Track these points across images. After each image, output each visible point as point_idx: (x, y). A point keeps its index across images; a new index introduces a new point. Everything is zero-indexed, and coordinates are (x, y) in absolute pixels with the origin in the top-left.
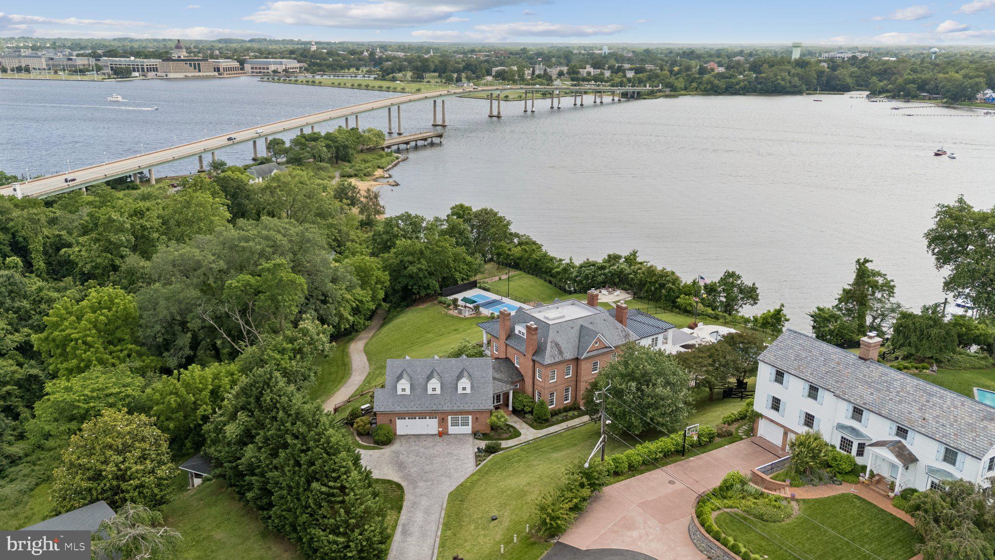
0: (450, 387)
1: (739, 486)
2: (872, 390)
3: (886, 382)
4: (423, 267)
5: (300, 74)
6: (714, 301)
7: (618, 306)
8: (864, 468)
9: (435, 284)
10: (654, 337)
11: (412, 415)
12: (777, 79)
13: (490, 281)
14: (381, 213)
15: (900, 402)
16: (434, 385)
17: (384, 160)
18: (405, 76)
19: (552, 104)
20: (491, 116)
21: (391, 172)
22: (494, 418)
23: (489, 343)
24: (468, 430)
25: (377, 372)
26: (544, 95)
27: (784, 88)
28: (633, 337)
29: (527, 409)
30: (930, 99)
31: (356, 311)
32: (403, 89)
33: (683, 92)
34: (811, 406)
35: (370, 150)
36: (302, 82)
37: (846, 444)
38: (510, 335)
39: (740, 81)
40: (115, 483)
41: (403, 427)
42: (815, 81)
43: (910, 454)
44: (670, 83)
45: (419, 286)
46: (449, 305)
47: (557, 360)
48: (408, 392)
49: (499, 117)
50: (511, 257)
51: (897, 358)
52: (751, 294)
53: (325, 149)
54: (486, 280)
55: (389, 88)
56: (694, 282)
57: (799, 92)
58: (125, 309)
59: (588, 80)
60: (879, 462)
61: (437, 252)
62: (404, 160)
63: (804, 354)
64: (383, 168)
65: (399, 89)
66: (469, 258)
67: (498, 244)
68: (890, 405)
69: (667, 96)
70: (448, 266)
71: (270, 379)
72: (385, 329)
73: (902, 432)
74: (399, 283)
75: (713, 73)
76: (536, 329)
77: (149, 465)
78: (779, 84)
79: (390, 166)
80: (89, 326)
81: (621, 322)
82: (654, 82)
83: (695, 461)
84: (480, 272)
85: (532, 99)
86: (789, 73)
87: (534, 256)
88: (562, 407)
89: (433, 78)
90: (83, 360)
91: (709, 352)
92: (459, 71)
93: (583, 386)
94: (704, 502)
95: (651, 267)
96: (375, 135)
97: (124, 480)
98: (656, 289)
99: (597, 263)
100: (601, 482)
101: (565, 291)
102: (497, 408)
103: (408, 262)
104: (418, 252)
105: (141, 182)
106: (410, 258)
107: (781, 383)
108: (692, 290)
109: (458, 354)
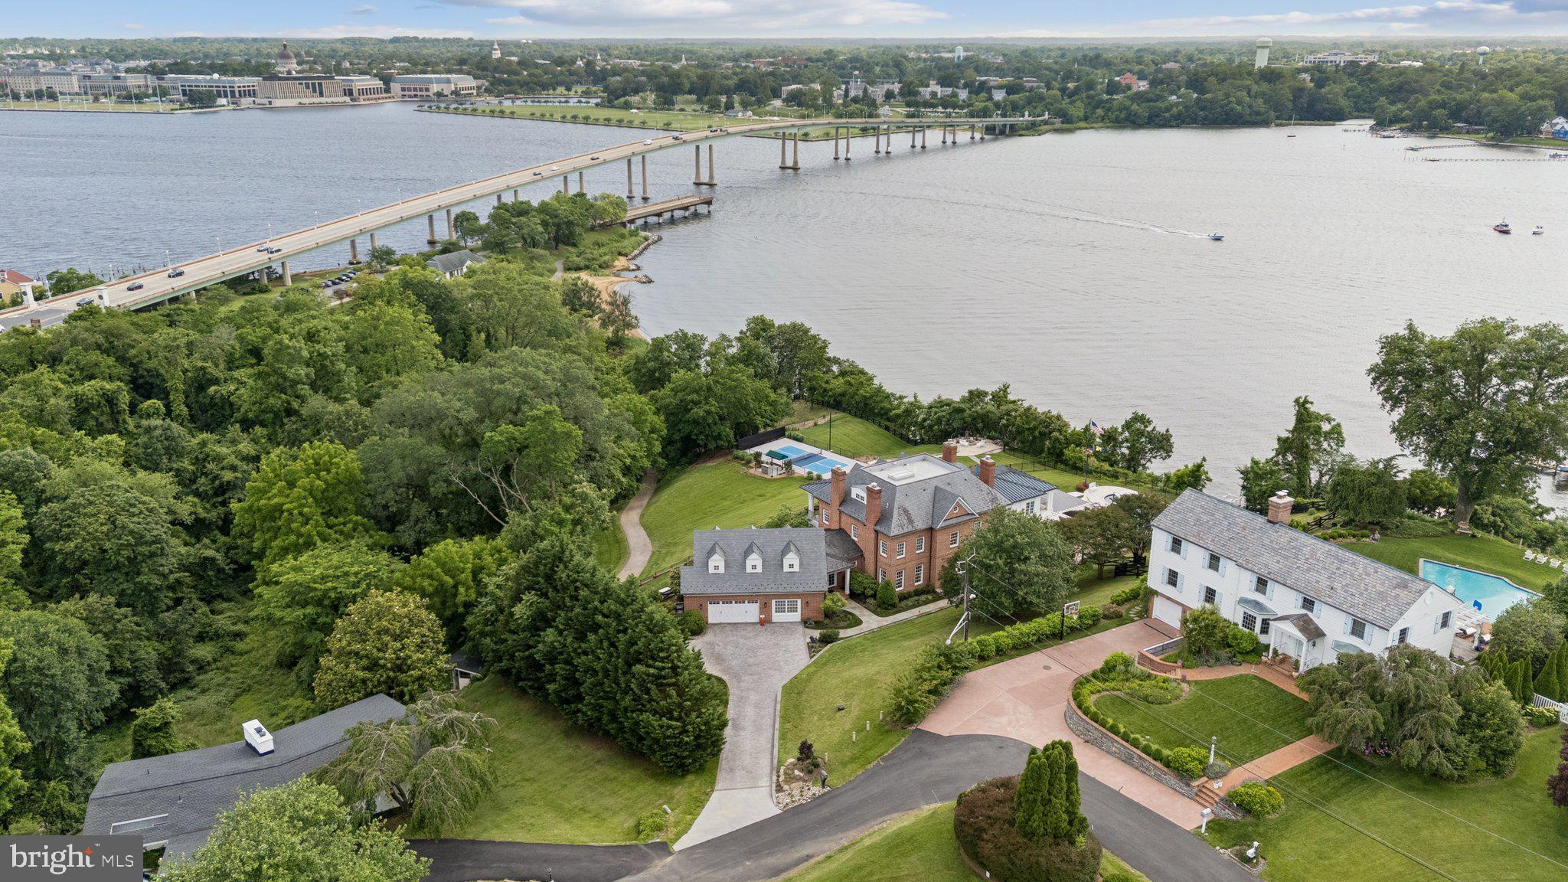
0: (774, 564)
1: (1122, 667)
2: (1278, 558)
3: (1294, 548)
4: (713, 409)
5: (478, 99)
6: (1113, 454)
7: (982, 462)
8: (1267, 647)
9: (727, 430)
10: (1030, 501)
11: (727, 599)
12: (1230, 102)
13: (802, 427)
14: (633, 327)
15: (1308, 570)
16: (754, 562)
17: (626, 242)
18: (645, 100)
19: (878, 147)
20: (783, 168)
21: (637, 261)
22: (828, 602)
23: (816, 509)
24: (796, 617)
25: (664, 551)
26: (864, 132)
27: (1240, 116)
28: (1003, 501)
29: (869, 592)
30: (1468, 132)
31: (627, 470)
32: (644, 123)
33: (1082, 124)
34: (1211, 579)
35: (604, 227)
36: (484, 111)
37: (1249, 621)
38: (845, 499)
39: (1172, 106)
40: (391, 674)
41: (716, 613)
42: (1290, 105)
43: (1317, 628)
44: (1061, 109)
45: (707, 436)
46: (749, 462)
47: (906, 530)
48: (722, 570)
49: (795, 168)
50: (830, 393)
51: (1335, 525)
52: (1163, 444)
53: (540, 229)
54: (797, 426)
55: (620, 121)
56: (1087, 429)
57: (1264, 123)
58: (347, 470)
59: (933, 106)
60: (1285, 640)
61: (730, 388)
62: (655, 242)
63: (1205, 518)
64: (626, 255)
65: (636, 123)
66: (773, 396)
67: (810, 374)
68: (1297, 574)
69: (1056, 131)
70: (746, 408)
71: (563, 552)
72: (666, 495)
73: (1308, 603)
74: (679, 430)
75: (1129, 93)
76: (880, 491)
77: (429, 653)
78: (1232, 110)
79: (636, 252)
80: (303, 494)
81: (986, 482)
82: (1035, 108)
83: (1074, 645)
84: (787, 414)
85: (847, 138)
86: (1249, 93)
87: (862, 392)
88: (912, 589)
89: (688, 102)
90: (302, 535)
91: (1097, 518)
92: (728, 92)
93: (939, 564)
94: (1081, 683)
95: (1029, 409)
96: (611, 203)
97: (403, 672)
98: (1034, 437)
99: (953, 402)
100: (963, 664)
101: (909, 441)
102: (831, 591)
103: (692, 401)
104: (705, 388)
105: (270, 280)
106: (695, 397)
107: (1179, 552)
108: (1084, 438)
109: (778, 524)
